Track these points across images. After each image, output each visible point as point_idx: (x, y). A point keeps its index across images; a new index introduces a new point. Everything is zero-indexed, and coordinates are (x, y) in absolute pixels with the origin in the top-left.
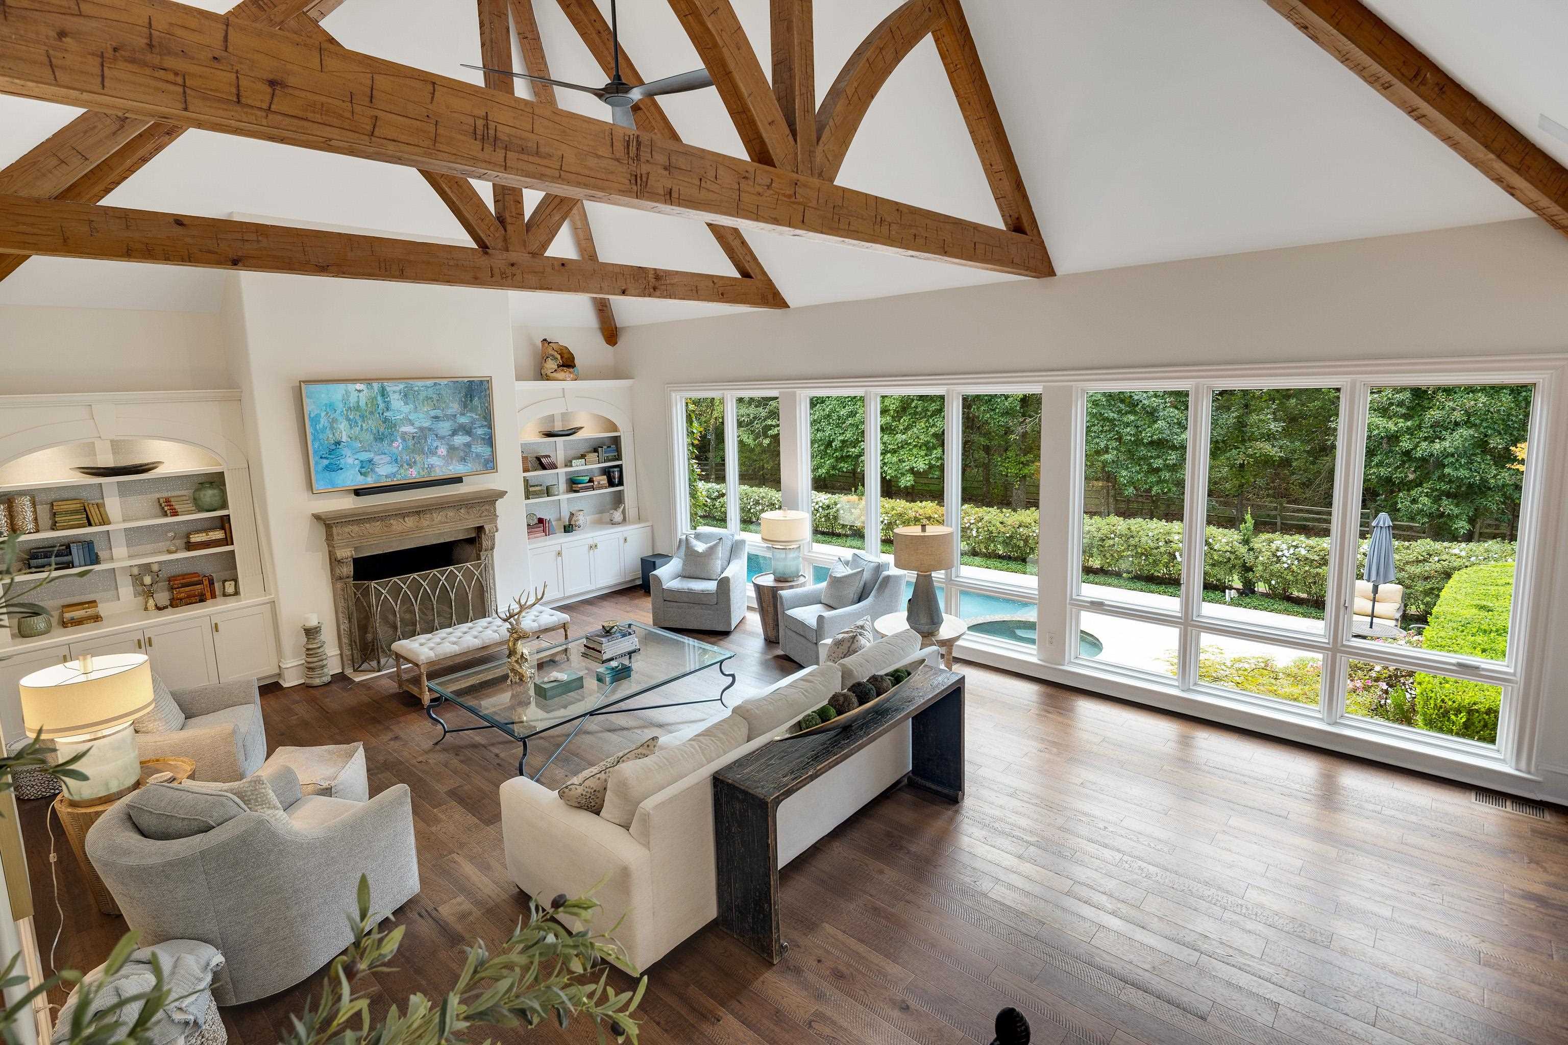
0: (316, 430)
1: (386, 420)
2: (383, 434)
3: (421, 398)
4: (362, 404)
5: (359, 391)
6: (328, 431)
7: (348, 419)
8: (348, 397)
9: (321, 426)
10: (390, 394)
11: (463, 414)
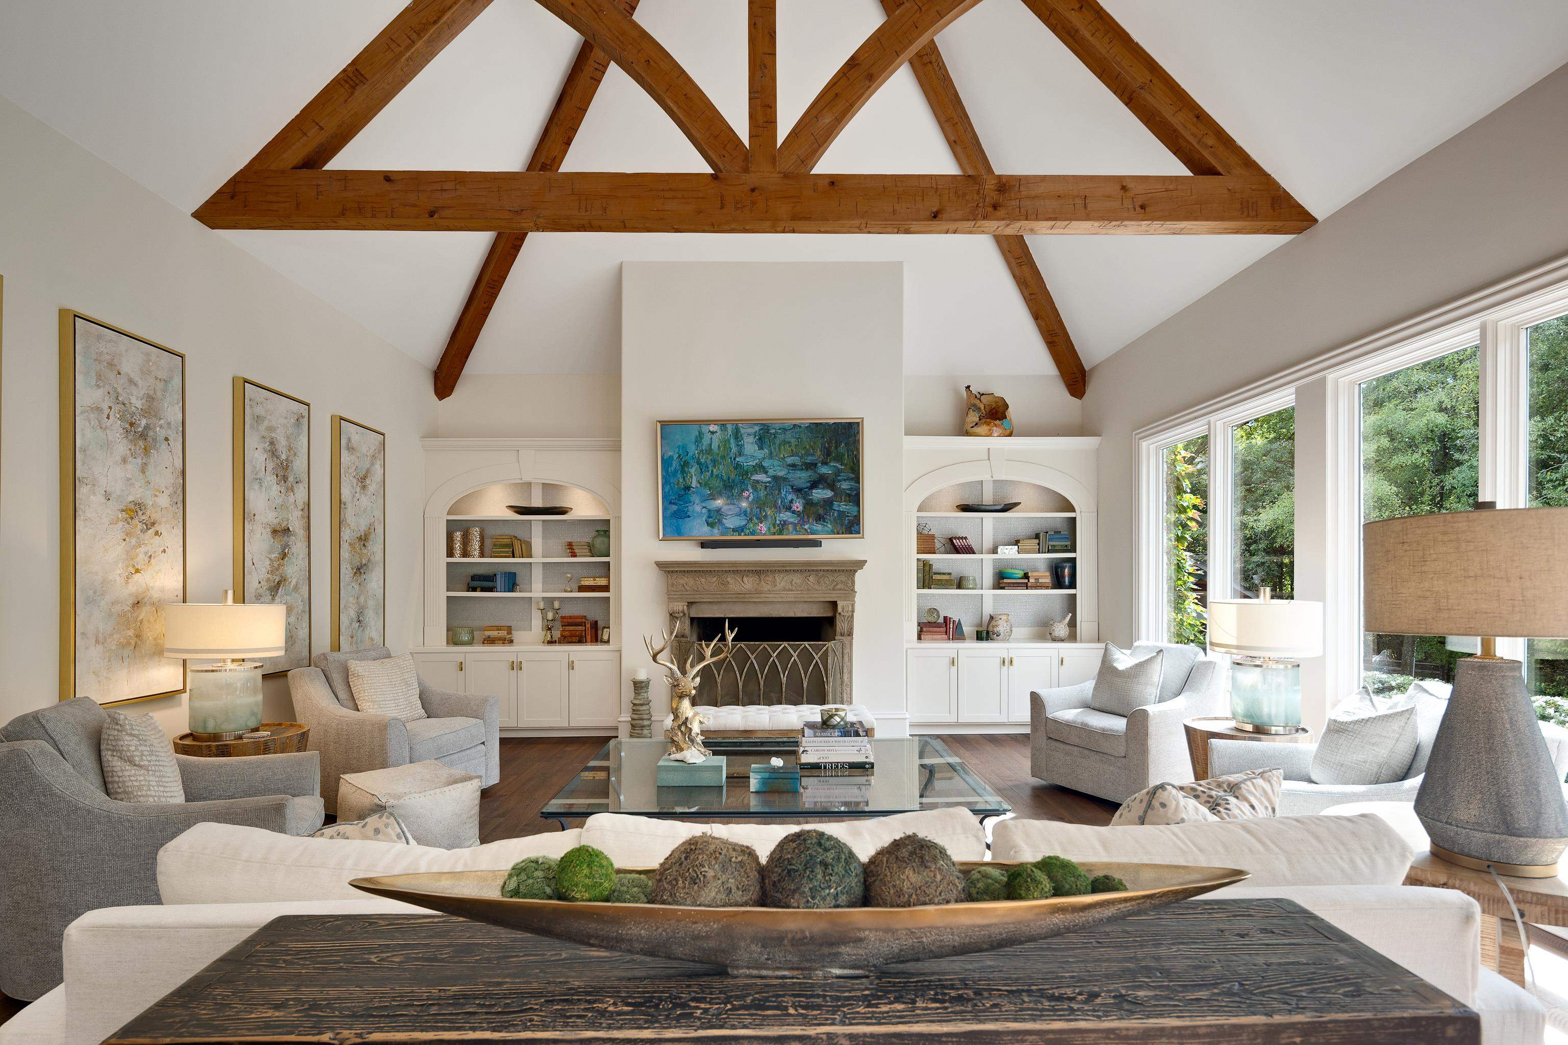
0: (667, 471)
1: (738, 466)
2: (733, 481)
3: (777, 442)
4: (715, 446)
5: (713, 433)
6: (679, 475)
7: (699, 463)
8: (701, 438)
9: (673, 469)
10: (745, 437)
11: (825, 463)
